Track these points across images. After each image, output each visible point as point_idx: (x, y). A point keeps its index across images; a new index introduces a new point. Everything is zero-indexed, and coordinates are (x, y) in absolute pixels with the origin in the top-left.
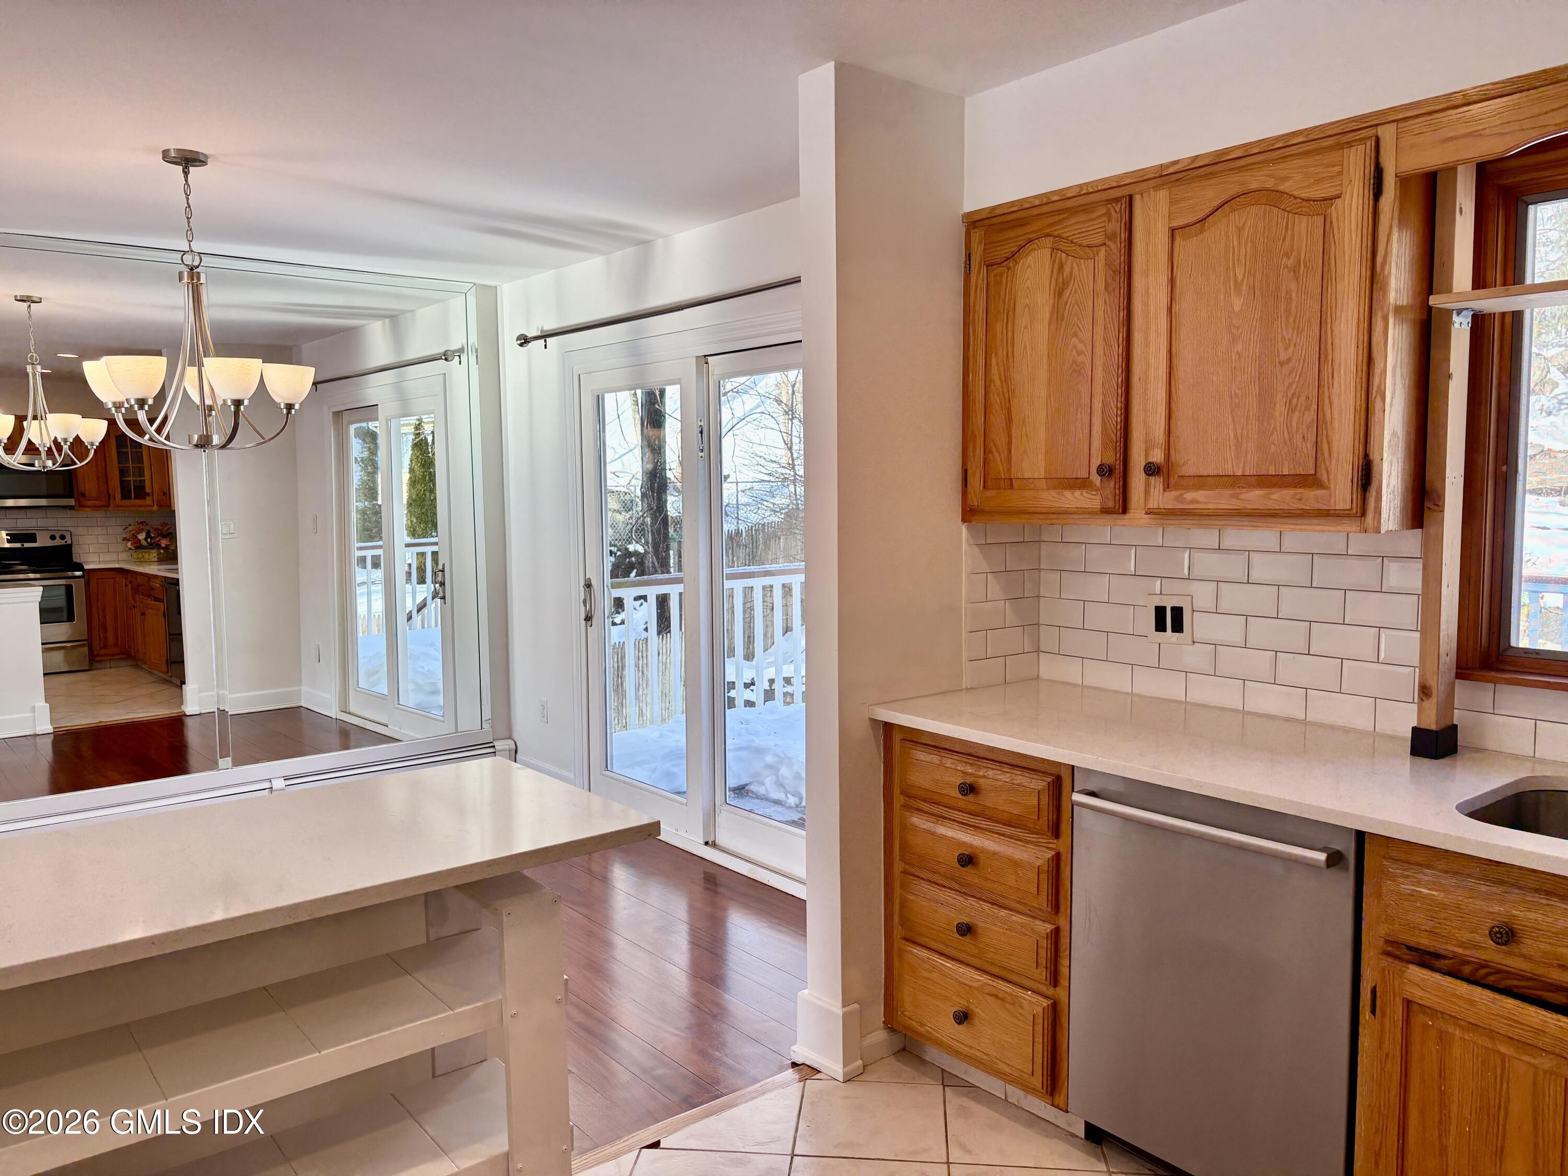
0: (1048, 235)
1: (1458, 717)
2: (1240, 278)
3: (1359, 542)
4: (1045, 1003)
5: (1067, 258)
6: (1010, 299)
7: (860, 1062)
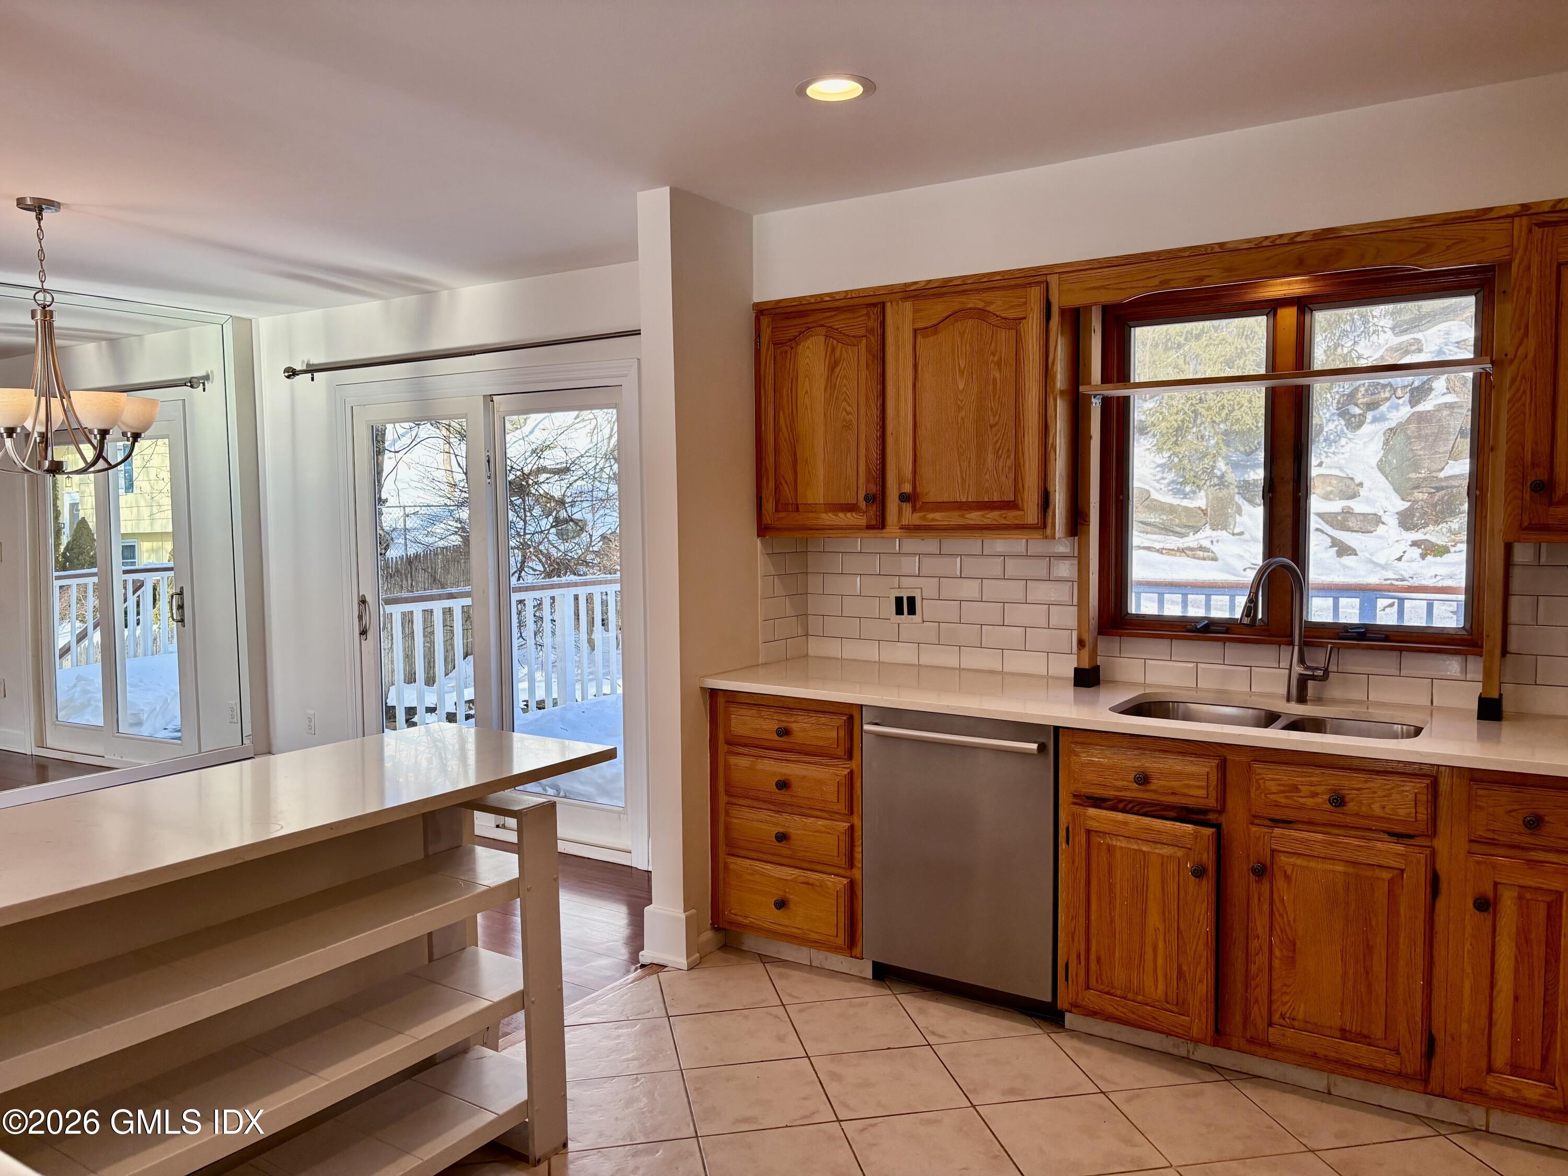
0: (822, 326)
1: (1099, 661)
2: (962, 366)
3: (1037, 545)
4: (845, 881)
5: (837, 344)
6: (793, 371)
7: (697, 955)
